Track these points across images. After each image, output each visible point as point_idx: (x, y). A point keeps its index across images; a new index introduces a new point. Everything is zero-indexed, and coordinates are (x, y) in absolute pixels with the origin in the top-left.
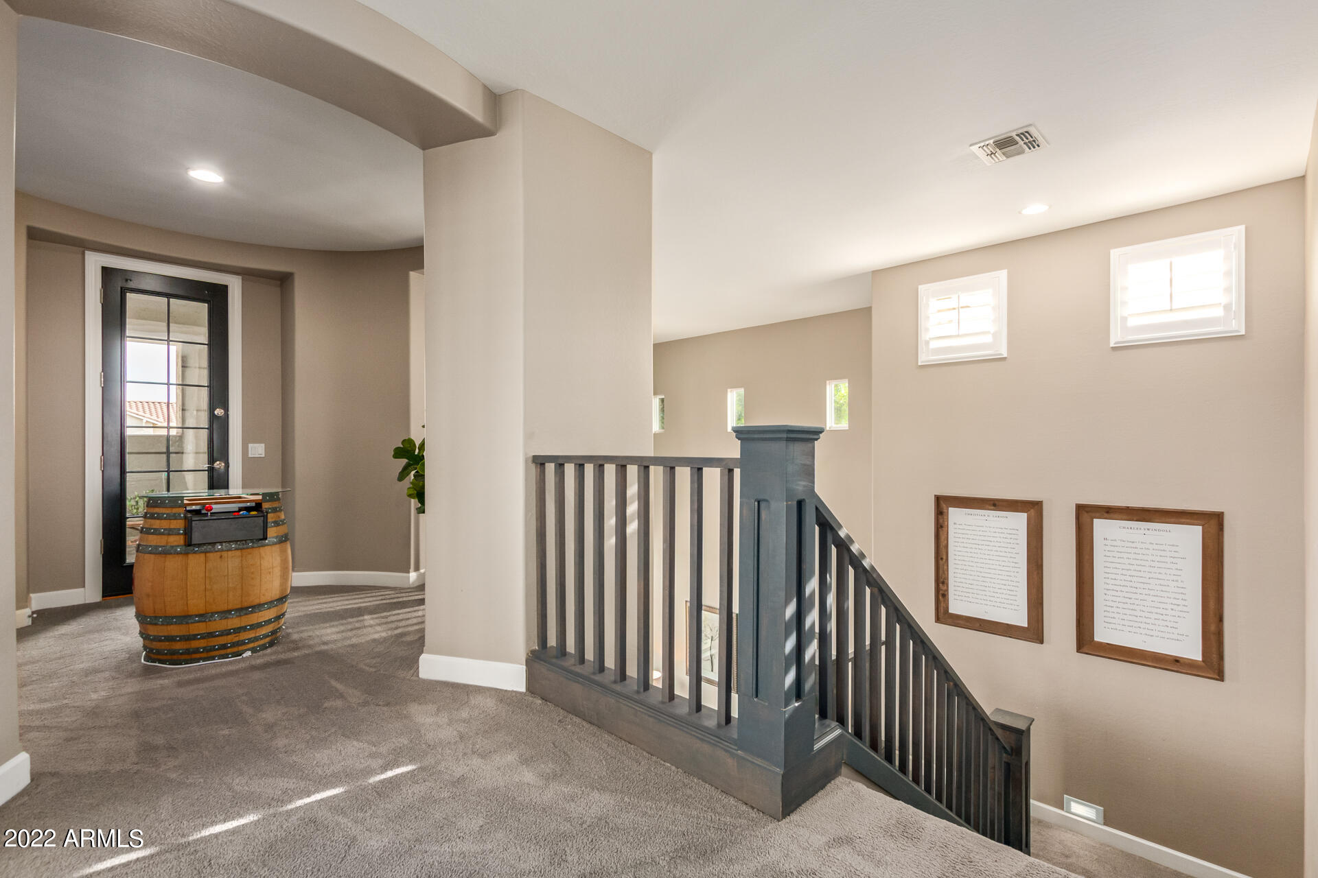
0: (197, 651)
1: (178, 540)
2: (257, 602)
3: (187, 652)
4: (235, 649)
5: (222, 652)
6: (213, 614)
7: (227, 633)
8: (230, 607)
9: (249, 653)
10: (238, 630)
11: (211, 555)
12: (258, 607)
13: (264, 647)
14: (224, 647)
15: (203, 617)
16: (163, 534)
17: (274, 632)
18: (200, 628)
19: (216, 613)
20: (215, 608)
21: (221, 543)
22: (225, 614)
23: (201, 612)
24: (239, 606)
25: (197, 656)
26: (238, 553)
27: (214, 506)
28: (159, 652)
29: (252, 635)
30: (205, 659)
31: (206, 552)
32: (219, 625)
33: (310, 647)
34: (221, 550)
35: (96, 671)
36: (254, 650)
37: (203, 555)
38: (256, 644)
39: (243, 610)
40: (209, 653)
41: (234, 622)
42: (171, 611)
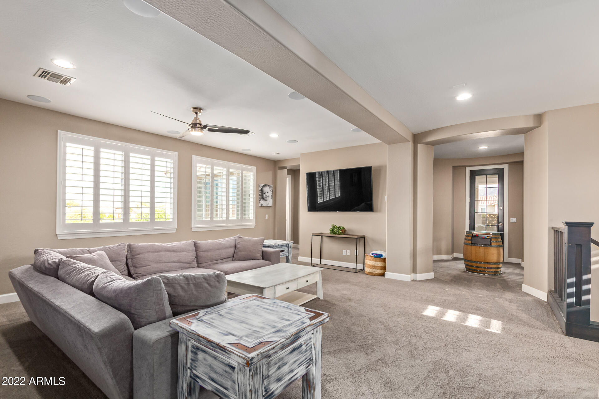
0: (474, 270)
1: (470, 242)
2: (489, 261)
3: (472, 270)
4: (483, 273)
5: (480, 272)
6: (478, 262)
7: (481, 267)
8: (482, 261)
9: (487, 275)
10: (484, 268)
11: (477, 247)
12: (489, 263)
13: (492, 275)
14: (480, 271)
15: (475, 262)
16: (467, 240)
17: (495, 272)
18: (474, 264)
19: (479, 262)
20: (478, 261)
21: (480, 244)
22: (480, 262)
23: (475, 261)
24: (484, 261)
25: (474, 271)
26: (484, 247)
27: (479, 235)
28: (469, 269)
29: (488, 270)
30: (476, 273)
31: (476, 246)
32: (479, 265)
33: (504, 278)
34: (480, 246)
35: (456, 269)
36: (488, 275)
37: (475, 247)
38: (489, 273)
39: (485, 263)
40: (477, 272)
41: (483, 265)
42: (468, 259)
